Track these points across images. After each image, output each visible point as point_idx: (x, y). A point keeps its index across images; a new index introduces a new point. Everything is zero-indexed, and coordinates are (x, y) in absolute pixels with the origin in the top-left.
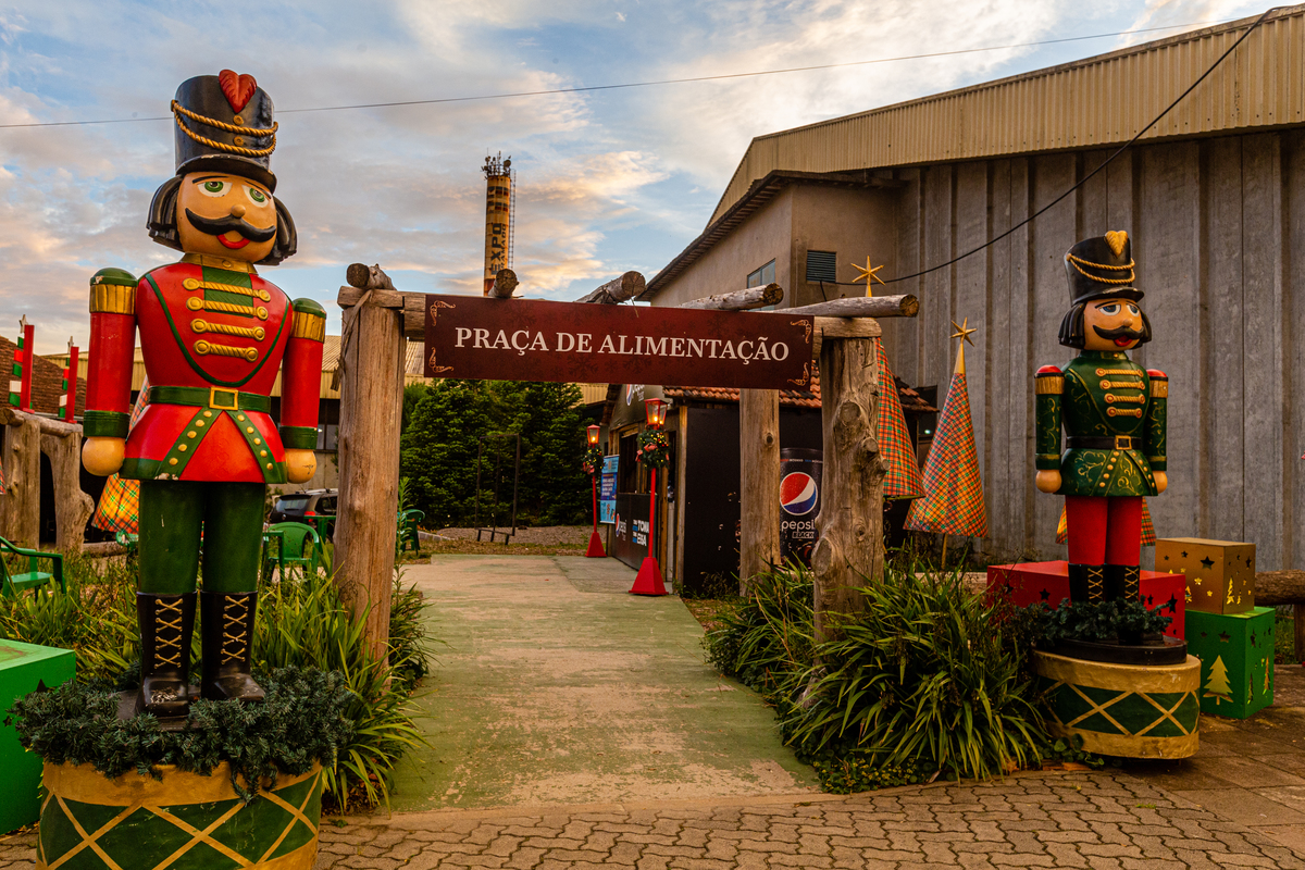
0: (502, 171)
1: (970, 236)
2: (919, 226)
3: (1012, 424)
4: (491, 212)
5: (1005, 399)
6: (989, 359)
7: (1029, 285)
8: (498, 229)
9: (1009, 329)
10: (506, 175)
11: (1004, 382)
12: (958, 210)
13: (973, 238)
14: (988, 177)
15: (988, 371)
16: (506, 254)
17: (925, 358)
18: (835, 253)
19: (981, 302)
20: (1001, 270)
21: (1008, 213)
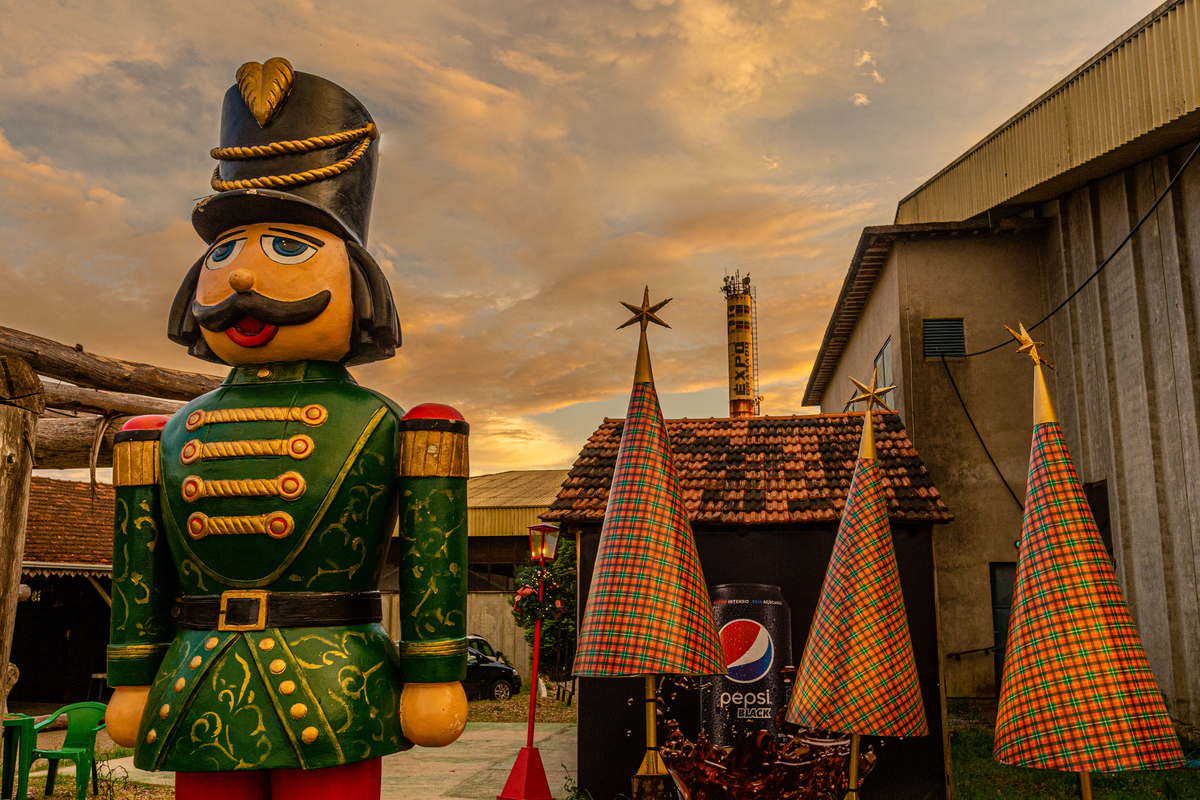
0: (741, 289)
1: (1119, 273)
2: (1065, 271)
3: (1194, 527)
4: (733, 331)
5: (1182, 493)
6: (1156, 437)
7: (1188, 327)
8: (741, 348)
9: (1175, 391)
10: (746, 292)
11: (1178, 468)
12: (1104, 242)
13: (1123, 273)
14: (1128, 191)
15: (1157, 453)
16: (751, 372)
17: (1090, 443)
18: (961, 320)
19: (1138, 360)
20: (1158, 312)
21: (1156, 233)
